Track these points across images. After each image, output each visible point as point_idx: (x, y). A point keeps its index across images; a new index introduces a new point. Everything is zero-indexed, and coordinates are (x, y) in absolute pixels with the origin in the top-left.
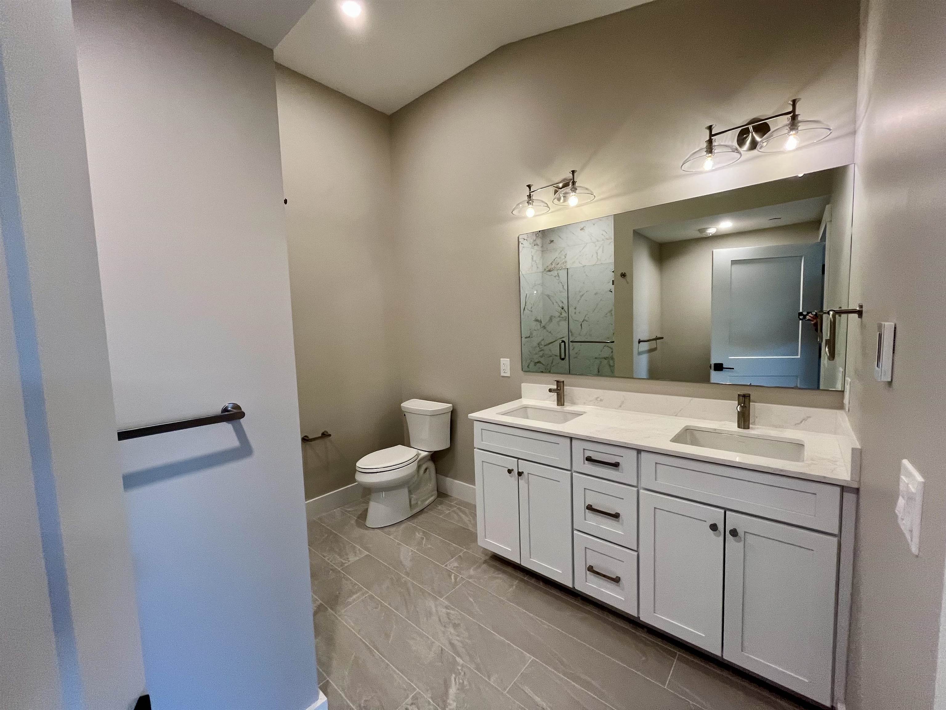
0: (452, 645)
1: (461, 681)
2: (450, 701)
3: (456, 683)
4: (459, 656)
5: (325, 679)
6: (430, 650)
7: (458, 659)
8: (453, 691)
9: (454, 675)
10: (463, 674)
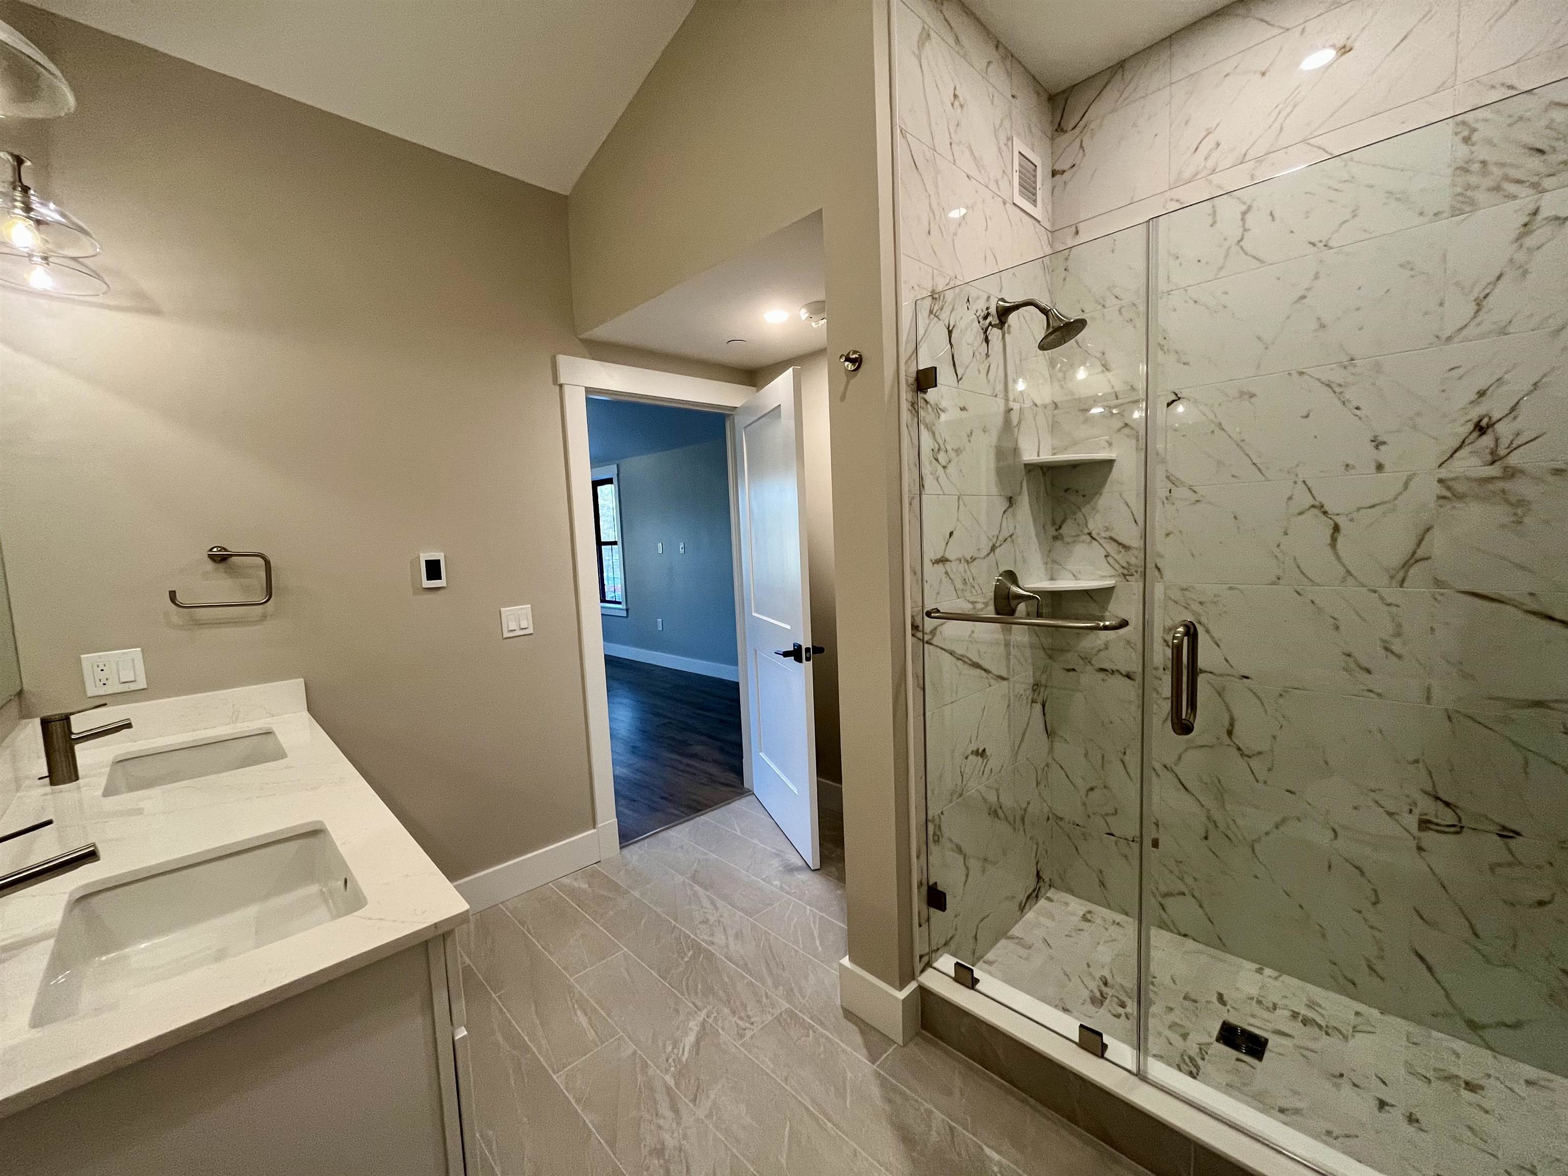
0: (676, 1111)
1: (675, 1051)
2: (696, 1029)
3: (684, 1049)
4: (668, 1089)
5: (878, 1066)
6: (714, 1103)
7: (672, 1083)
8: (691, 1038)
9: (684, 1059)
10: (670, 1060)
